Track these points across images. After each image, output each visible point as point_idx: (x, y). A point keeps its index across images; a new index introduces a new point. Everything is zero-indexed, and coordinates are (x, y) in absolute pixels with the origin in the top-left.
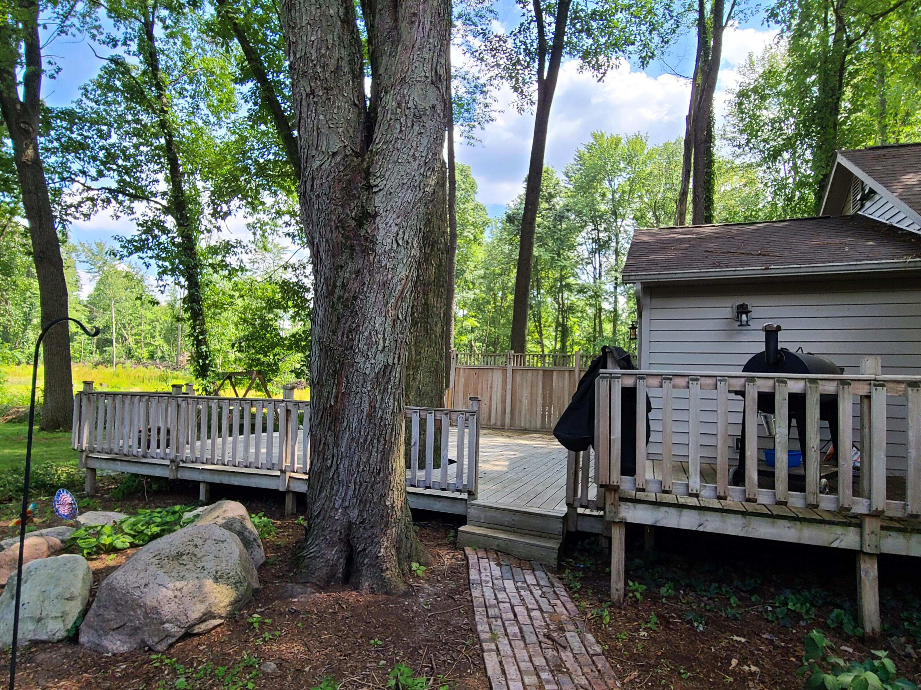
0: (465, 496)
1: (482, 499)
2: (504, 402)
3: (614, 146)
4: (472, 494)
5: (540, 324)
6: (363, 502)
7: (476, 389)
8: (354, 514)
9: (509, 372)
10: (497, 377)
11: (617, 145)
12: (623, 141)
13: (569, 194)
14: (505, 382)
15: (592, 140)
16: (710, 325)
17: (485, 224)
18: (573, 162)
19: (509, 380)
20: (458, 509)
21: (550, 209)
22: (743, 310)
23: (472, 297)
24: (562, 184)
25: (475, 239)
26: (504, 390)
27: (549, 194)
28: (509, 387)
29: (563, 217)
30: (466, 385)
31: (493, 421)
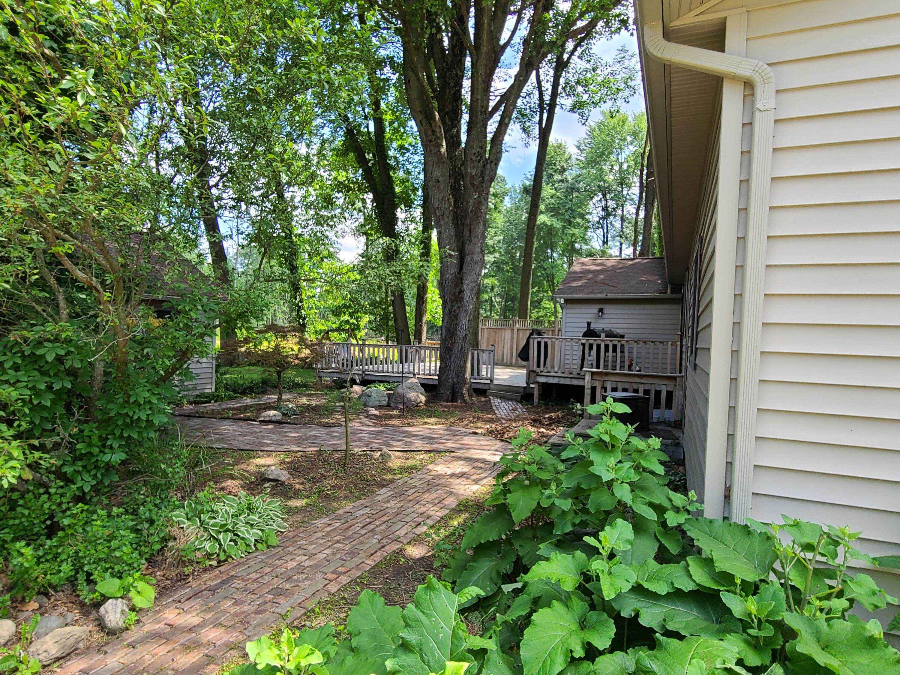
0: (489, 382)
1: (495, 382)
2: (512, 349)
3: (621, 123)
4: (491, 381)
5: (553, 283)
6: (458, 376)
7: (494, 341)
8: (455, 380)
9: (515, 331)
10: (508, 333)
11: (623, 122)
12: (630, 119)
13: (581, 165)
14: (512, 337)
15: (601, 118)
16: (589, 316)
17: (505, 194)
18: (585, 136)
19: (515, 336)
20: (486, 387)
21: (562, 181)
22: (601, 310)
23: (493, 260)
24: (574, 157)
25: (496, 208)
26: (512, 342)
27: (562, 167)
28: (515, 340)
29: (574, 189)
30: (488, 339)
31: (505, 361)
